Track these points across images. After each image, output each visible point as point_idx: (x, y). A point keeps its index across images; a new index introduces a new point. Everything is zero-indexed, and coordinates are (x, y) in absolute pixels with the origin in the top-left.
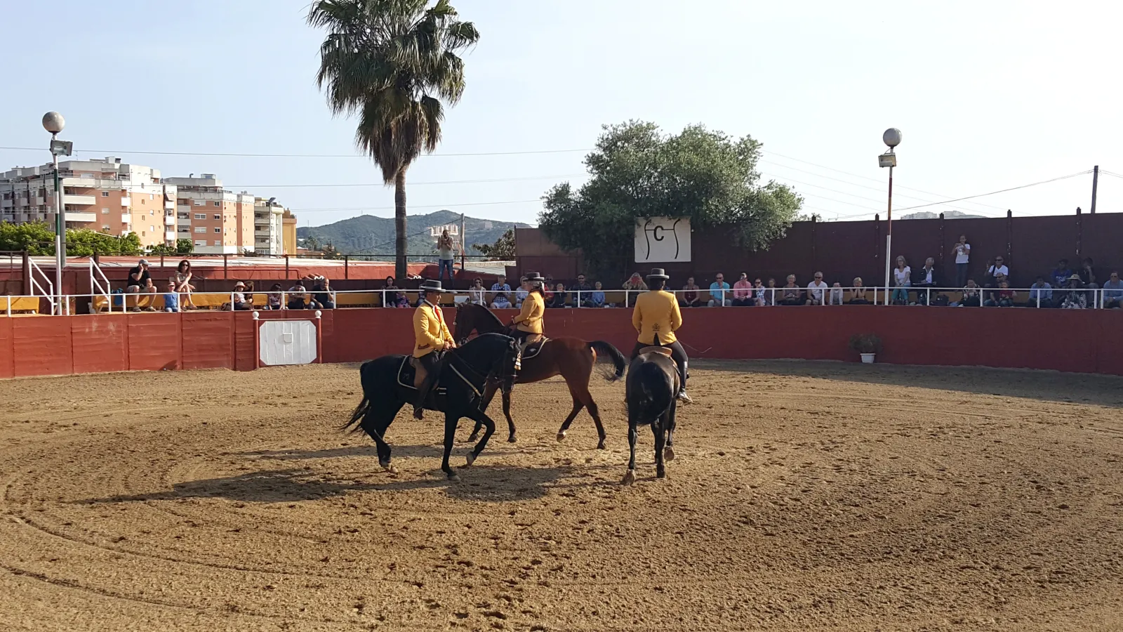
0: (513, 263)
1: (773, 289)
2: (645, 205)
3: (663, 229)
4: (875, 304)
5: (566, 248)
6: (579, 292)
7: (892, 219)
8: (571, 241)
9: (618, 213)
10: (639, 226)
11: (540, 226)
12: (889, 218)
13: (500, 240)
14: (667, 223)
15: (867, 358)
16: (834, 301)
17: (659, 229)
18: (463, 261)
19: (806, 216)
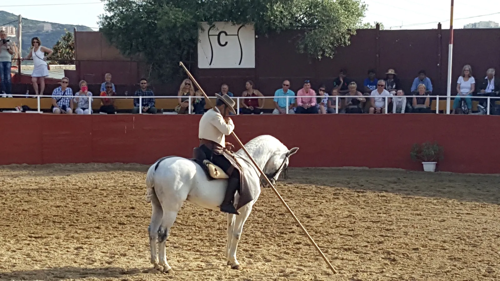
0: (72, 67)
1: (337, 97)
2: (209, 9)
3: (226, 35)
4: (437, 112)
5: (128, 52)
6: (141, 97)
7: (454, 28)
8: (132, 45)
9: (181, 17)
10: (203, 30)
11: (100, 29)
12: (451, 27)
13: (58, 43)
14: (231, 29)
15: (429, 167)
16: (397, 109)
17: (223, 35)
18: (19, 64)
19: (368, 24)
